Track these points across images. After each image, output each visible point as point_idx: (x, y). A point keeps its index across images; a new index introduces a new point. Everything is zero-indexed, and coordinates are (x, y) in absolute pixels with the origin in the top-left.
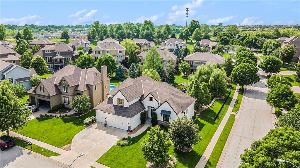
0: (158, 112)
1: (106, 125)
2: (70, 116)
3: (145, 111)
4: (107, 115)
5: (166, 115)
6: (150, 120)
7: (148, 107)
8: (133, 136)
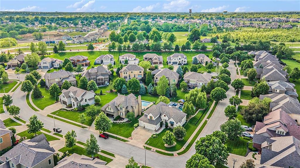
0: (168, 122)
1: (144, 128)
2: (125, 122)
3: (162, 121)
4: (145, 123)
5: (172, 124)
6: (165, 125)
7: (164, 119)
8: (157, 133)
